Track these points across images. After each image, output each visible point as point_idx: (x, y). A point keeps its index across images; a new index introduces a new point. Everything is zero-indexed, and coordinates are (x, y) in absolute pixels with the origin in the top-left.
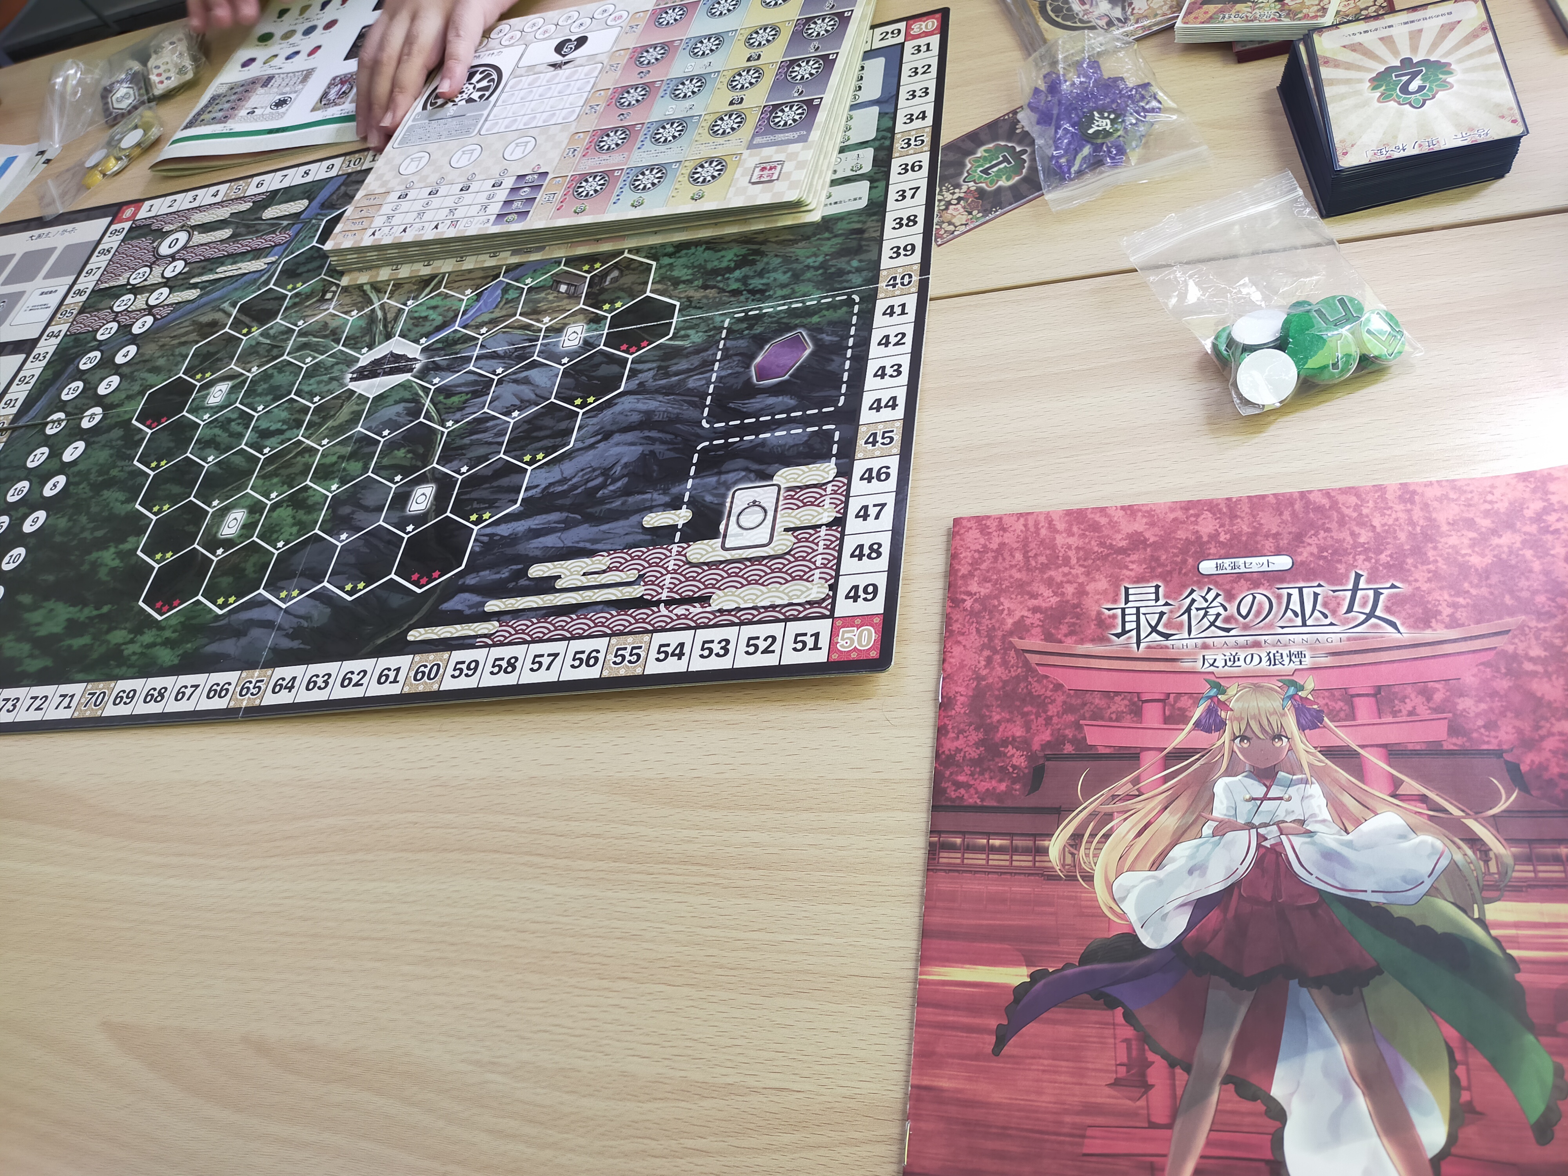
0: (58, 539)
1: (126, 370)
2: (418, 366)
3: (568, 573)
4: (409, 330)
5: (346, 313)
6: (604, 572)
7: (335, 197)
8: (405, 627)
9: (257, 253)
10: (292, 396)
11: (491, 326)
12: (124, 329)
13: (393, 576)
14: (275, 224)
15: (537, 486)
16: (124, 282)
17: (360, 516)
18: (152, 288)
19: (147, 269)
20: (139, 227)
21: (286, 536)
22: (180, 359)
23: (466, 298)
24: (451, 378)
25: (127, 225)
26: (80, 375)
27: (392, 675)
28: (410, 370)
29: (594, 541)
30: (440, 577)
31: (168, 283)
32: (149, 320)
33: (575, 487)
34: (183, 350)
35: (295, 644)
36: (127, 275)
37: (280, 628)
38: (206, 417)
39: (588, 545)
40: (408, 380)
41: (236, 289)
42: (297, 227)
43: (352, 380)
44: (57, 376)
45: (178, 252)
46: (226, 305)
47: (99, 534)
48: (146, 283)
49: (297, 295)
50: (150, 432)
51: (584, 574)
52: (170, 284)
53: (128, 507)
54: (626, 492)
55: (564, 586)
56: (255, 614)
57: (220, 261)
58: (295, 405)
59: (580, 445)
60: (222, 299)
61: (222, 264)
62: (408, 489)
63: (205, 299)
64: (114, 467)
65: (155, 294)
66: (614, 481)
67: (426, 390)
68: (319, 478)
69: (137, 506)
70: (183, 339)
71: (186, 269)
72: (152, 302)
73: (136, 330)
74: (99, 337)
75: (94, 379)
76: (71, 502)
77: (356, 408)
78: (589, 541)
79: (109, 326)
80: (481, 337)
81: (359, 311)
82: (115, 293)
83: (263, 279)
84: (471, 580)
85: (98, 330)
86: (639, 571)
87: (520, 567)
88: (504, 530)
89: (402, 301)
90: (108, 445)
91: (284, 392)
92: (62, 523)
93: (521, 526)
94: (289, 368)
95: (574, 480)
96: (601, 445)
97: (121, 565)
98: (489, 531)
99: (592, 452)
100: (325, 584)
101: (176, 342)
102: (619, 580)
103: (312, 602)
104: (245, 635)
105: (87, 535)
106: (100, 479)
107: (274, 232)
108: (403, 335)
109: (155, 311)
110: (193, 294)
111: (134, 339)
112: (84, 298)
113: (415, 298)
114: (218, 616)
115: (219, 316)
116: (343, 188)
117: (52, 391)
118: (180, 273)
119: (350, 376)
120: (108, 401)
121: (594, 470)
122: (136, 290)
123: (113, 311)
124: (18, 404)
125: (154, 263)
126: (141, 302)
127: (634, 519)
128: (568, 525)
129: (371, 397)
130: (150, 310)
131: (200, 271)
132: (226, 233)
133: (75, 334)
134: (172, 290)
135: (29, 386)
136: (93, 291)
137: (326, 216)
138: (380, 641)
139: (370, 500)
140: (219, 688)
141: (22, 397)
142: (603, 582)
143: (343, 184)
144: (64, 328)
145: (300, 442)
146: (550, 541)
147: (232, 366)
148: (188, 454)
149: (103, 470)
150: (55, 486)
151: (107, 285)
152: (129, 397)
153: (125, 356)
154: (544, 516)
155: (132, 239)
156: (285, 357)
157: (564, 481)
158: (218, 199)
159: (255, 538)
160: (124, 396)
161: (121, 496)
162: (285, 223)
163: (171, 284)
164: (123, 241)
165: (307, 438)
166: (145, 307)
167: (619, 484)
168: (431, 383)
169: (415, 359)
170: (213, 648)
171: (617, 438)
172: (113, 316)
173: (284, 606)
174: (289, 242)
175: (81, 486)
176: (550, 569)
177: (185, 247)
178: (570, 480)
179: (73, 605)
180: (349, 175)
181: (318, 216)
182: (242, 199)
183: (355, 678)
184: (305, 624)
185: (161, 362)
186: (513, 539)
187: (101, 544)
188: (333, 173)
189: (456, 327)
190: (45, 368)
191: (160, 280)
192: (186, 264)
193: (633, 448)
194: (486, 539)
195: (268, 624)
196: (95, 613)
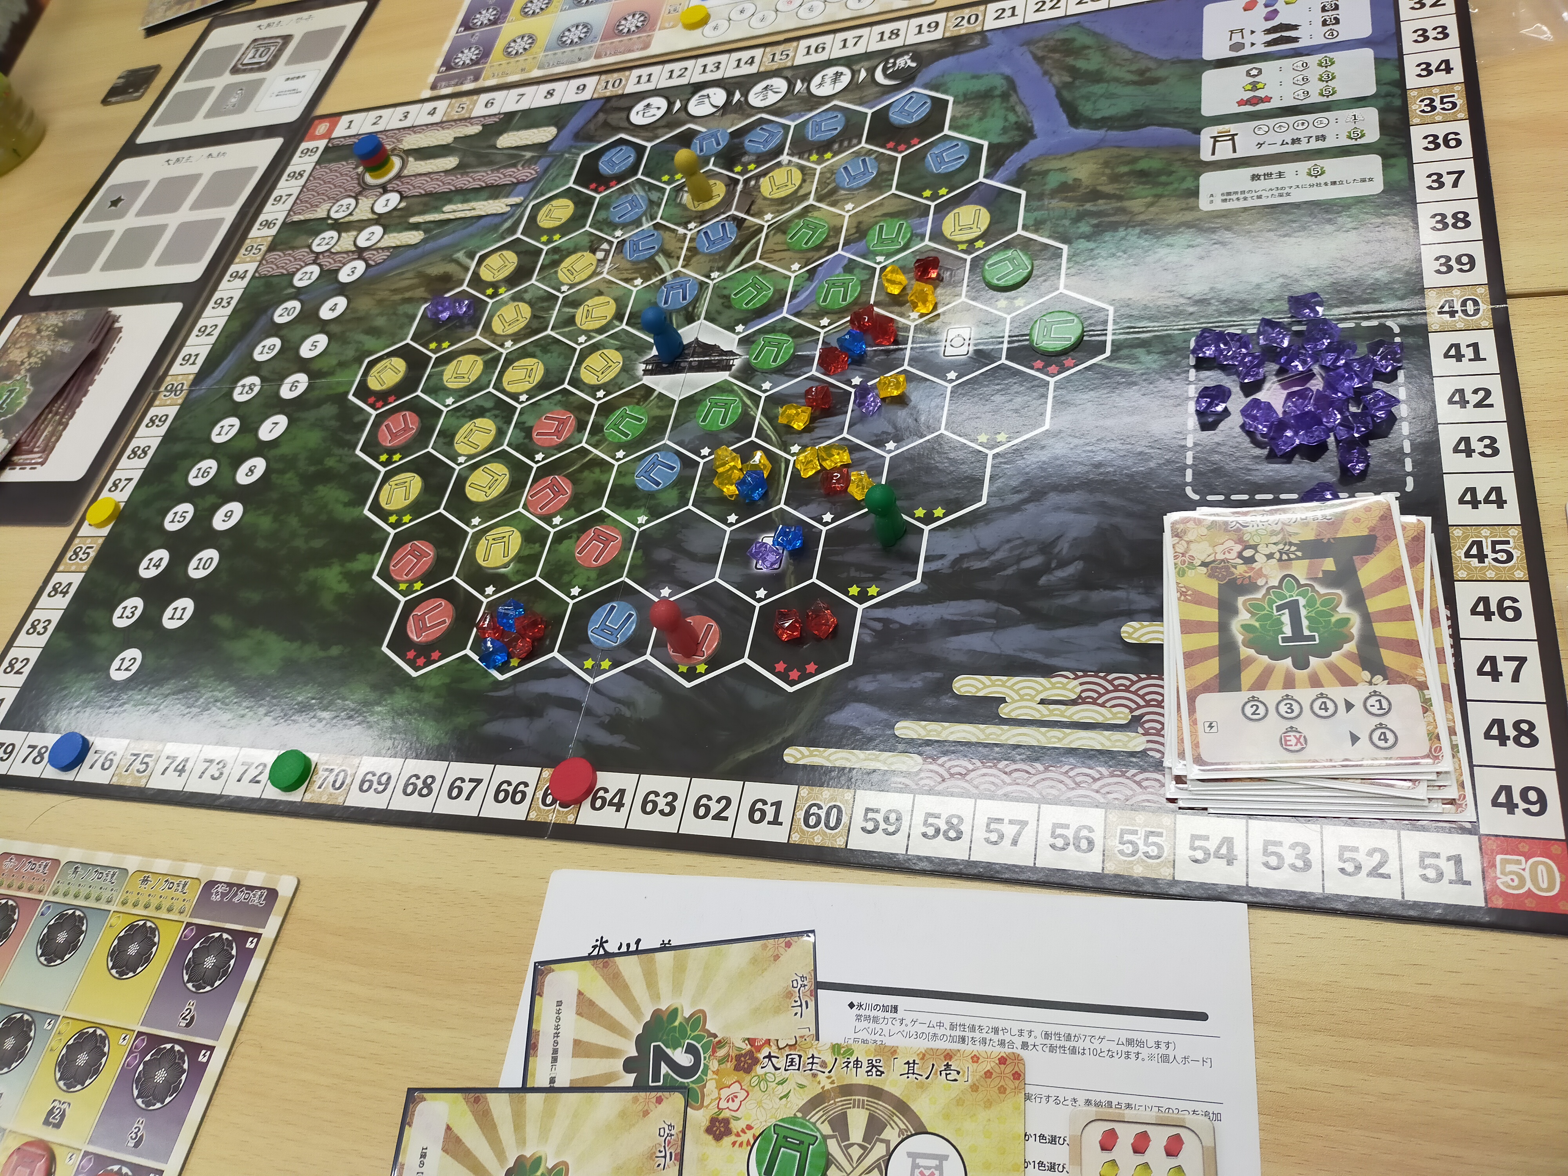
0: (261, 544)
1: (335, 329)
2: (737, 363)
3: (1017, 697)
4: (719, 313)
5: (626, 280)
6: (1074, 702)
7: (592, 126)
8: (778, 740)
9: (495, 191)
10: (566, 385)
11: (835, 317)
12: (329, 275)
13: (746, 660)
14: (514, 155)
15: (942, 557)
16: (323, 215)
17: (685, 567)
18: (361, 225)
19: (352, 201)
20: (336, 148)
21: (581, 579)
22: (406, 321)
23: (793, 275)
24: (787, 385)
25: (322, 144)
26: (276, 330)
27: (770, 812)
28: (728, 367)
29: (1049, 653)
30: (818, 672)
31: (379, 220)
32: (360, 266)
33: (1001, 566)
34: (408, 308)
35: (616, 740)
36: (326, 206)
37: (589, 712)
38: (450, 401)
39: (1040, 658)
40: (726, 381)
41: (471, 236)
42: (544, 162)
43: (647, 373)
44: (247, 328)
45: (390, 181)
46: (460, 255)
47: (318, 544)
48: (351, 218)
49: (555, 250)
50: (374, 413)
51: (1042, 702)
52: (382, 221)
53: (354, 512)
54: (1084, 583)
55: (1013, 715)
56: (550, 686)
57: (447, 197)
58: (572, 398)
59: (996, 503)
60: (456, 246)
61: (450, 201)
62: (751, 537)
63: (429, 246)
64: (330, 455)
65: (365, 234)
66: (1062, 564)
67: (755, 399)
68: (619, 505)
69: (366, 512)
70: (407, 295)
71: (403, 205)
72: (362, 242)
73: (344, 276)
74: (297, 283)
75: (294, 335)
76: (274, 495)
77: (657, 412)
78: (1040, 651)
79: (309, 269)
80: (822, 332)
81: (645, 279)
82: (314, 227)
83: (507, 225)
84: (866, 684)
85: (294, 274)
86: (1132, 710)
87: (938, 675)
88: (904, 615)
89: (705, 271)
90: (318, 424)
91: (555, 380)
92: (265, 523)
93: (930, 613)
94: (554, 347)
95: (999, 556)
96: (1031, 508)
97: (352, 591)
98: (880, 613)
99: (1017, 517)
100: (648, 657)
101: (398, 297)
102: (1100, 719)
103: (630, 680)
104: (541, 716)
105: (299, 543)
106: (312, 469)
107: (514, 165)
108: (710, 318)
109: (366, 254)
110: (414, 237)
111: (342, 289)
112: (274, 231)
113: (722, 269)
114: (497, 682)
115: (451, 268)
116: (601, 117)
117: (241, 348)
118: (395, 209)
119: (643, 366)
120: (315, 366)
121: (1027, 544)
122: (340, 227)
123: (312, 252)
124: (200, 361)
125: (360, 193)
126: (346, 241)
127: (1107, 626)
128: (1001, 623)
129: (677, 399)
130: (360, 253)
131: (421, 208)
132: (451, 162)
133: (265, 276)
134: (386, 230)
135: (212, 339)
136: (284, 223)
137: (583, 150)
138: (744, 756)
139: (697, 543)
140: (511, 789)
141: (204, 352)
142: (1076, 718)
143: (601, 110)
144: (252, 267)
145: (584, 452)
146: (978, 642)
147: (477, 336)
148: (430, 449)
149: (316, 457)
150: (251, 470)
151: (302, 217)
152: (342, 365)
153: (332, 309)
154: (961, 603)
155: (330, 161)
156: (549, 332)
157: (982, 554)
158: (436, 118)
159: (537, 578)
160: (334, 362)
161: (343, 496)
162: (528, 155)
163: (387, 222)
164: (318, 163)
165: (595, 446)
166: (354, 249)
167: (1070, 570)
168: (760, 388)
169: (731, 353)
170: (495, 728)
171: (1053, 498)
172: (312, 257)
173: (591, 681)
174: (536, 181)
175: (288, 476)
176: (986, 687)
177: (398, 176)
178: (992, 553)
179: (291, 640)
180: (608, 99)
181: (572, 149)
182: (468, 120)
183: (715, 808)
184: (627, 713)
185: (380, 322)
186: (919, 632)
187: (321, 559)
188: (586, 95)
189: (784, 314)
190: (231, 317)
191: (371, 216)
192: (403, 197)
193: (1082, 517)
194: (878, 626)
195: (572, 705)
196: (321, 654)
